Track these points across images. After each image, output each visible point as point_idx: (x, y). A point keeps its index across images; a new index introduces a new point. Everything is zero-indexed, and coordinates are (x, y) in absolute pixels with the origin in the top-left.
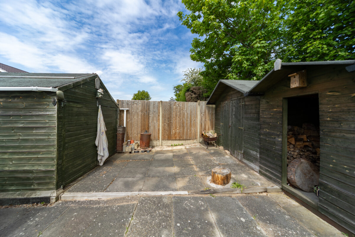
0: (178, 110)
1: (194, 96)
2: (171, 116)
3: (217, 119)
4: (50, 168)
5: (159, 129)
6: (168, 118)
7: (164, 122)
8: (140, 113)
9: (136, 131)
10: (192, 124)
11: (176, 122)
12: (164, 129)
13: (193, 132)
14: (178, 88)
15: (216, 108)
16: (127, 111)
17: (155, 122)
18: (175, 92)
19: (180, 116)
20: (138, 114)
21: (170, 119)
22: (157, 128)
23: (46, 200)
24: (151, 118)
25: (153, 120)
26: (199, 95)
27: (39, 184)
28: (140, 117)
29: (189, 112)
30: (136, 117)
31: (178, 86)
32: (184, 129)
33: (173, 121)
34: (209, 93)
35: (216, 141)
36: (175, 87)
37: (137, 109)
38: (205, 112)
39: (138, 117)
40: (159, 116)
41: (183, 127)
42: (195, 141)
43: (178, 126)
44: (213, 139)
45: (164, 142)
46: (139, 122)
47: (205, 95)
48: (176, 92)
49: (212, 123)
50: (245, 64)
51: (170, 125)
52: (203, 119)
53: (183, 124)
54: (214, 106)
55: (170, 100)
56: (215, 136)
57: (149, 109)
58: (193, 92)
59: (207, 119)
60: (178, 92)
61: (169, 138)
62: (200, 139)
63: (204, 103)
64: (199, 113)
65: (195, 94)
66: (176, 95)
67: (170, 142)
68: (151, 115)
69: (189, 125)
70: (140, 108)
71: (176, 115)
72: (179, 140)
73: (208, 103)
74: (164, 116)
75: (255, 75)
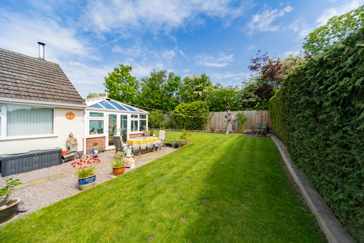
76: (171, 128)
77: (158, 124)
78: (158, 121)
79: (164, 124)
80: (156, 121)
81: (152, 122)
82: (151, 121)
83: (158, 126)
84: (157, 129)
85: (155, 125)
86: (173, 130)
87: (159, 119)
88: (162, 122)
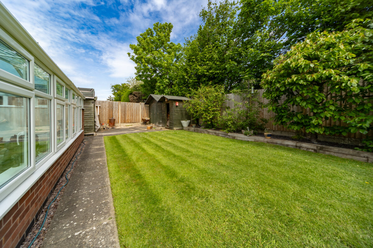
0: (130, 107)
1: (135, 98)
2: (125, 110)
3: (150, 112)
4: (91, 125)
5: (119, 117)
6: (124, 111)
7: (122, 113)
8: (107, 108)
9: (105, 119)
10: (137, 114)
11: (128, 113)
12: (122, 117)
13: (138, 118)
14: (116, 88)
15: (149, 106)
16: (100, 107)
17: (116, 113)
18: (112, 91)
19: (130, 110)
20: (106, 109)
21: (125, 111)
22: (117, 117)
23: (93, 135)
24: (114, 111)
25: (115, 112)
26: (139, 98)
27: (87, 130)
28: (107, 110)
29: (135, 108)
30: (104, 110)
31: (116, 86)
32: (133, 117)
33: (127, 113)
34: (146, 97)
35: (150, 122)
36: (112, 86)
37: (106, 106)
38: (144, 108)
39: (106, 110)
40: (119, 110)
41: (132, 116)
42: (139, 123)
43: (129, 115)
44: (148, 120)
45: (122, 124)
46: (107, 113)
47: (143, 98)
48: (114, 91)
49: (147, 114)
50: (161, 88)
51: (125, 115)
52: (143, 112)
53: (132, 114)
54: (148, 105)
55: (108, 98)
56: (149, 119)
57: (113, 106)
58: (134, 95)
59: (145, 112)
60: (116, 91)
61: (125, 122)
62: (141, 122)
63: (143, 104)
64: (140, 109)
65: (136, 97)
66: (114, 94)
67: (125, 124)
68: (114, 110)
69: (135, 115)
70: (107, 106)
71: (128, 110)
72: (130, 123)
73: (145, 104)
74: (121, 110)
75: (165, 93)
76: (252, 131)
77: (212, 119)
78: (213, 111)
79: (229, 120)
80: (206, 110)
81: (198, 114)
82: (197, 112)
83: (211, 122)
84: (210, 131)
85: (206, 121)
86: (261, 139)
87: (215, 106)
88: (224, 113)
